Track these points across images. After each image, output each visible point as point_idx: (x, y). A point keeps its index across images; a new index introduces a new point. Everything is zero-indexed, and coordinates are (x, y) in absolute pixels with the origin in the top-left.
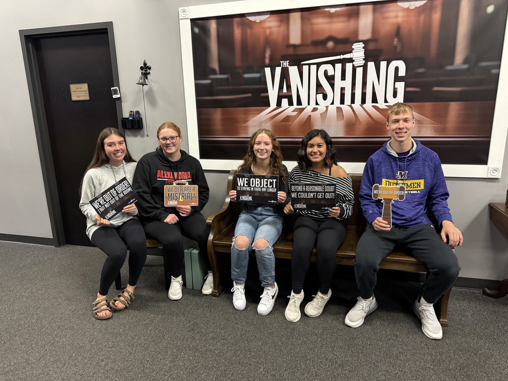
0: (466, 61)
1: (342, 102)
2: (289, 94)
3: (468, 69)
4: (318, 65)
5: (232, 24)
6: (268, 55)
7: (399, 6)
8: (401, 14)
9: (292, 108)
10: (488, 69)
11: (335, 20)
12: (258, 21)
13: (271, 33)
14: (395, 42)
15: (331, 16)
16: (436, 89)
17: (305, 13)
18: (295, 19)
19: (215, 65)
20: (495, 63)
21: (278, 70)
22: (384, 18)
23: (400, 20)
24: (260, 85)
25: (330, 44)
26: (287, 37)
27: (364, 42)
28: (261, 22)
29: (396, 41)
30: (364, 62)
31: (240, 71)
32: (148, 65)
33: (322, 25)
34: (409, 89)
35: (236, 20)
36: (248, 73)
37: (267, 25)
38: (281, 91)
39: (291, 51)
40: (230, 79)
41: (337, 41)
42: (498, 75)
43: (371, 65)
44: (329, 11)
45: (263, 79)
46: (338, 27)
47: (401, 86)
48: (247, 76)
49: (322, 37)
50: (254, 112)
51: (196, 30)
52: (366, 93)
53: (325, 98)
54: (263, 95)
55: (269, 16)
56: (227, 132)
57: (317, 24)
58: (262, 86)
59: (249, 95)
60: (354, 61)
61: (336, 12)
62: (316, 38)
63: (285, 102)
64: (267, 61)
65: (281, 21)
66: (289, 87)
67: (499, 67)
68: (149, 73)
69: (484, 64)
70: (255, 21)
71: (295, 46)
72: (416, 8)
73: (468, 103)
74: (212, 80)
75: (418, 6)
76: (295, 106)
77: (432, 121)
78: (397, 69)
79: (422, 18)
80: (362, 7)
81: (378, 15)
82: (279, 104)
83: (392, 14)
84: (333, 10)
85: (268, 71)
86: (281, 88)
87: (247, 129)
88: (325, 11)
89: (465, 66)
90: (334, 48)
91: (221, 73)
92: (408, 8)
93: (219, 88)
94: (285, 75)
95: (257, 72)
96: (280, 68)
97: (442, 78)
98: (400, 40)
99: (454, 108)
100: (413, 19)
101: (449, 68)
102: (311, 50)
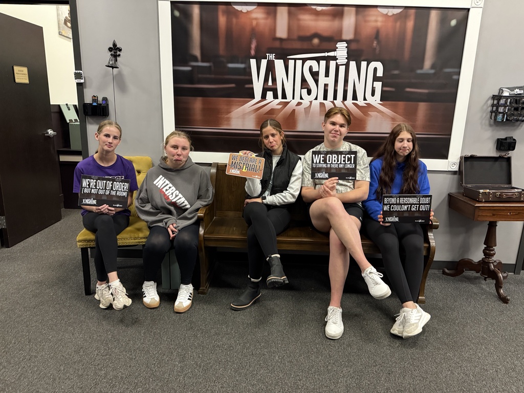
0: (433, 67)
1: (325, 98)
2: (274, 87)
3: (434, 74)
4: (304, 60)
5: (217, 11)
6: (253, 46)
7: (379, 12)
8: (380, 19)
9: (277, 101)
10: (450, 75)
11: (321, 18)
12: (244, 11)
13: (257, 24)
14: (375, 45)
15: (317, 13)
16: (408, 90)
17: (292, 8)
18: (282, 13)
19: (197, 52)
20: (456, 70)
21: (264, 63)
22: (366, 21)
23: (379, 24)
24: (245, 75)
25: (316, 41)
26: (274, 29)
27: (347, 41)
28: (248, 12)
29: (375, 43)
30: (346, 60)
31: (224, 60)
32: (118, 46)
33: (308, 22)
34: (385, 89)
35: (221, 7)
36: (232, 62)
37: (254, 15)
38: (266, 84)
39: (277, 44)
40: (213, 68)
41: (322, 38)
42: (458, 80)
43: (353, 64)
44: (315, 9)
45: (248, 70)
46: (324, 25)
47: (378, 85)
48: (231, 65)
49: (308, 34)
50: (238, 104)
51: (177, 14)
52: (347, 91)
53: (309, 92)
54: (247, 86)
55: (255, 7)
56: (207, 123)
57: (304, 20)
58: (247, 77)
59: (233, 85)
60: (337, 59)
61: (322, 10)
62: (302, 34)
63: (270, 95)
64: (253, 52)
65: (268, 13)
66: (274, 80)
67: (459, 74)
68: (119, 55)
69: (447, 70)
70: (241, 11)
71: (281, 40)
72: (394, 15)
73: (433, 103)
74: (193, 67)
75: (395, 13)
76: (280, 99)
77: (404, 119)
78: (375, 69)
79: (398, 24)
80: (346, 8)
81: (360, 17)
82: (264, 96)
83: (373, 18)
84: (319, 8)
85: (253, 62)
86: (266, 80)
87: (229, 121)
88: (312, 8)
89: (432, 71)
90: (319, 46)
91: (203, 61)
92: (387, 14)
93: (200, 76)
94: (271, 68)
95: (242, 63)
96: (266, 60)
97: (413, 81)
98: (379, 42)
99: (422, 107)
100: (390, 24)
101: (419, 71)
102: (297, 45)
